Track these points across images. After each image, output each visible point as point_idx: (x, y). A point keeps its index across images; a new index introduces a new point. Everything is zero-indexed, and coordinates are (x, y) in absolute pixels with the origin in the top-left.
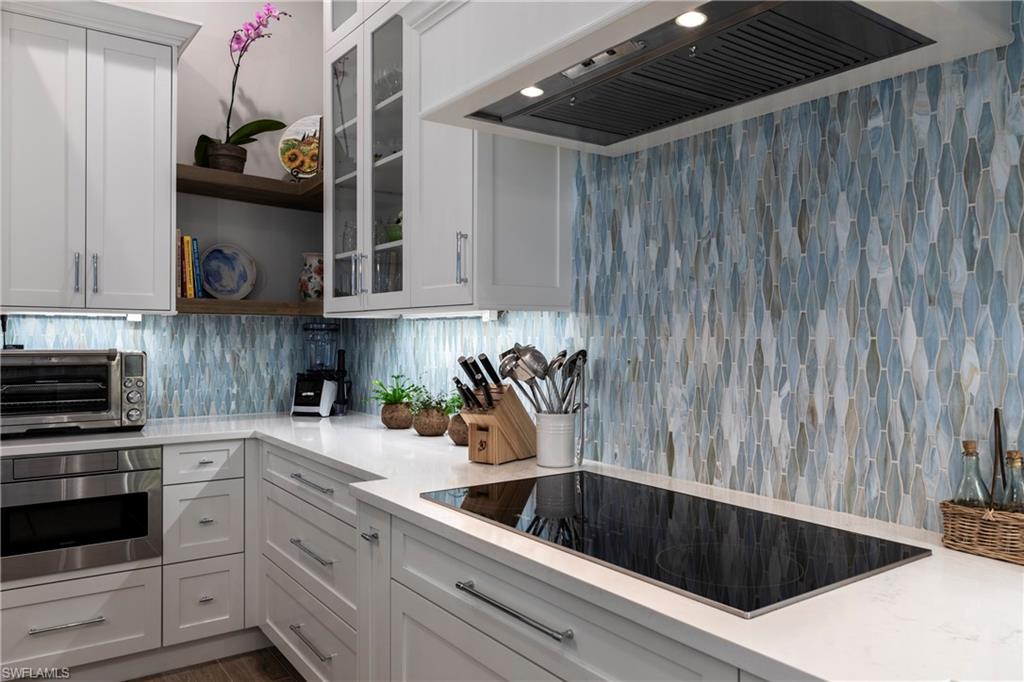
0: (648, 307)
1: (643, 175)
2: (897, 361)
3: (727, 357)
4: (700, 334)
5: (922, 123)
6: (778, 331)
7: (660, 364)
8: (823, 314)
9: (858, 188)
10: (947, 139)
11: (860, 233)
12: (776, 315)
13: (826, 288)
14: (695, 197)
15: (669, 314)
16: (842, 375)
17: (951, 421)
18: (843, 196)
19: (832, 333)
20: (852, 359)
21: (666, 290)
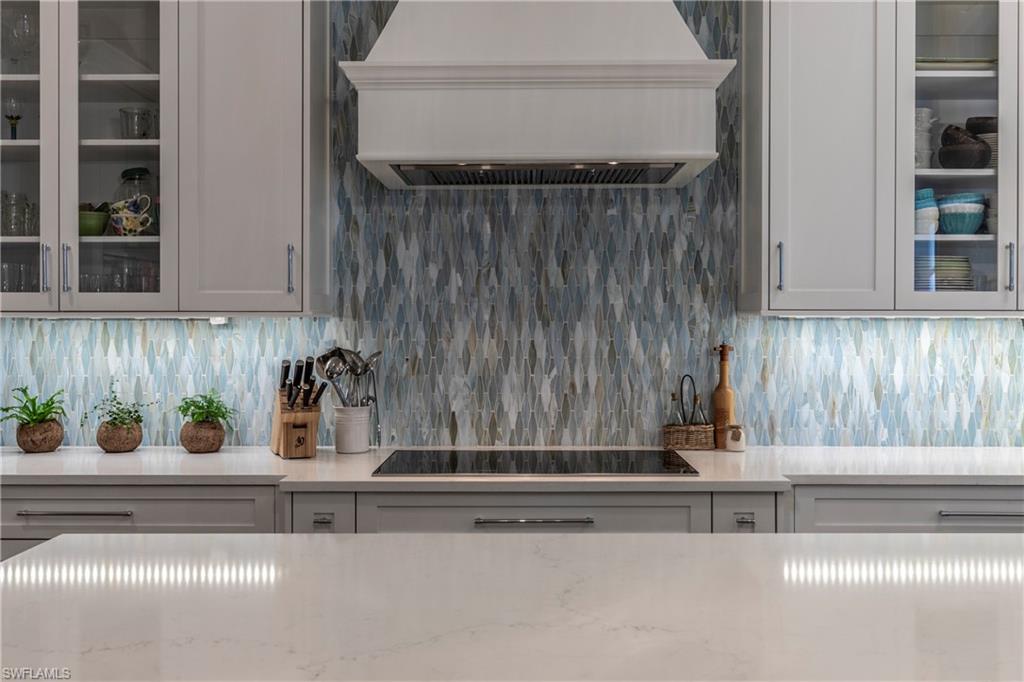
0: (428, 315)
1: (422, 209)
2: (626, 353)
3: (506, 354)
4: (482, 337)
5: (639, 218)
6: (547, 334)
7: (441, 360)
8: (579, 324)
9: (601, 248)
10: (652, 230)
11: (603, 276)
12: (546, 324)
13: (581, 309)
14: (476, 237)
15: (451, 322)
16: (592, 362)
17: (656, 384)
18: (592, 252)
19: (585, 336)
20: (599, 352)
21: (448, 303)
